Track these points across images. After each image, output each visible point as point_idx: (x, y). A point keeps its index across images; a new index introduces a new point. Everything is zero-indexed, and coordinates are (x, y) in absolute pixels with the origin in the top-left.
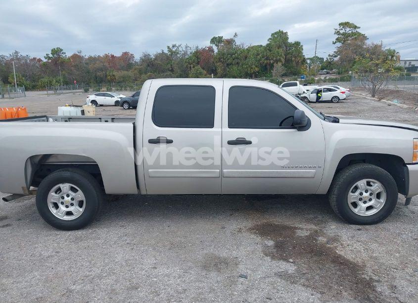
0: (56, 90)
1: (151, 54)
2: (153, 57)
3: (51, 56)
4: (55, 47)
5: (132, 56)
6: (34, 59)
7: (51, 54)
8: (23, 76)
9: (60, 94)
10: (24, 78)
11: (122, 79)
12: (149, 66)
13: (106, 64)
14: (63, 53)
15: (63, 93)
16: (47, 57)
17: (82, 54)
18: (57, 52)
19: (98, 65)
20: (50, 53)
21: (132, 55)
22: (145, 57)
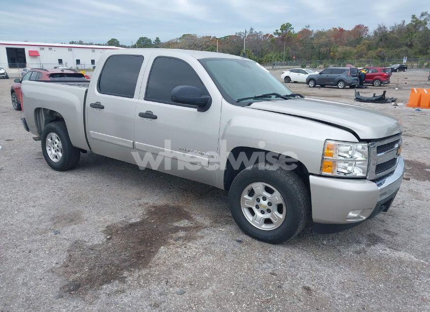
0: (274, 65)
1: (386, 26)
2: (389, 29)
3: (280, 31)
4: (285, 23)
5: (366, 29)
6: (267, 35)
7: (281, 29)
8: (253, 52)
9: (276, 69)
10: (253, 54)
11: (342, 56)
12: (381, 40)
13: (332, 39)
14: (291, 29)
15: (279, 69)
16: (277, 33)
17: (310, 29)
18: (285, 27)
19: (323, 40)
20: (279, 28)
21: (366, 27)
22: (379, 29)
